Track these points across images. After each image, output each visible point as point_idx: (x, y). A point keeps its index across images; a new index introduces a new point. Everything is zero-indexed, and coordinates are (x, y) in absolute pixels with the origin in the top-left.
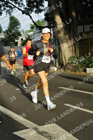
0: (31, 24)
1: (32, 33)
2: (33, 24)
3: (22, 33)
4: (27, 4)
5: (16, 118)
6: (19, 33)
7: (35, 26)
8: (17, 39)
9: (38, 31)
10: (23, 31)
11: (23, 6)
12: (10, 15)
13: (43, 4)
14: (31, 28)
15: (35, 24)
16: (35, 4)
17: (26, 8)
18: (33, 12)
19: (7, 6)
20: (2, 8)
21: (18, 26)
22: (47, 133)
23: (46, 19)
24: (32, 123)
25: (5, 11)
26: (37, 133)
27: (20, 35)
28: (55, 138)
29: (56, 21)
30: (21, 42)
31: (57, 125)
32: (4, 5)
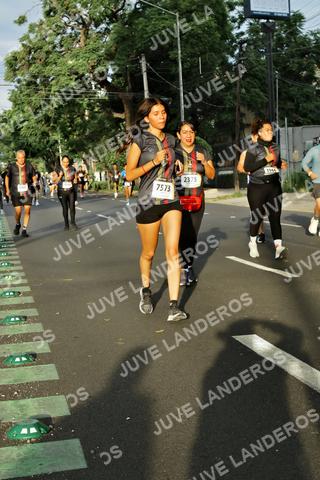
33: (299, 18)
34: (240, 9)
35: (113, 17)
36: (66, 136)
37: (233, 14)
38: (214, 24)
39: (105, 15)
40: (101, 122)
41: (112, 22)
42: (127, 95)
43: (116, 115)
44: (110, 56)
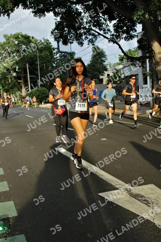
0: (119, 55)
1: (121, 66)
2: (123, 54)
3: (108, 67)
4: (114, 30)
5: (102, 175)
6: (105, 67)
7: (125, 57)
8: (103, 75)
9: (130, 63)
10: (110, 65)
11: (109, 33)
12: (94, 45)
13: (136, 28)
14: (120, 60)
15: (125, 54)
16: (125, 28)
17: (113, 35)
18: (122, 40)
19: (90, 34)
20: (84, 37)
21: (103, 59)
22: (142, 196)
23: (139, 47)
24: (122, 183)
25: (88, 40)
26: (129, 196)
27: (106, 70)
28: (153, 203)
29: (154, 49)
30: (107, 79)
31: (156, 187)
32: (85, 34)
33: (74, 53)
34: (56, 50)
35: (18, 51)
36: (3, 87)
37: (54, 52)
38: (49, 54)
39: (15, 51)
40: (14, 83)
41: (17, 53)
42: (22, 75)
43: (19, 81)
44: (17, 63)
